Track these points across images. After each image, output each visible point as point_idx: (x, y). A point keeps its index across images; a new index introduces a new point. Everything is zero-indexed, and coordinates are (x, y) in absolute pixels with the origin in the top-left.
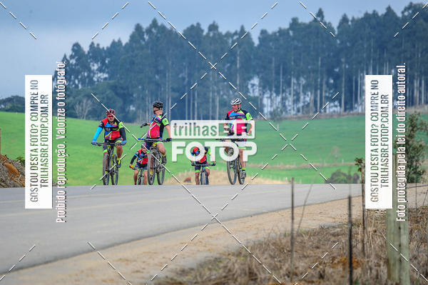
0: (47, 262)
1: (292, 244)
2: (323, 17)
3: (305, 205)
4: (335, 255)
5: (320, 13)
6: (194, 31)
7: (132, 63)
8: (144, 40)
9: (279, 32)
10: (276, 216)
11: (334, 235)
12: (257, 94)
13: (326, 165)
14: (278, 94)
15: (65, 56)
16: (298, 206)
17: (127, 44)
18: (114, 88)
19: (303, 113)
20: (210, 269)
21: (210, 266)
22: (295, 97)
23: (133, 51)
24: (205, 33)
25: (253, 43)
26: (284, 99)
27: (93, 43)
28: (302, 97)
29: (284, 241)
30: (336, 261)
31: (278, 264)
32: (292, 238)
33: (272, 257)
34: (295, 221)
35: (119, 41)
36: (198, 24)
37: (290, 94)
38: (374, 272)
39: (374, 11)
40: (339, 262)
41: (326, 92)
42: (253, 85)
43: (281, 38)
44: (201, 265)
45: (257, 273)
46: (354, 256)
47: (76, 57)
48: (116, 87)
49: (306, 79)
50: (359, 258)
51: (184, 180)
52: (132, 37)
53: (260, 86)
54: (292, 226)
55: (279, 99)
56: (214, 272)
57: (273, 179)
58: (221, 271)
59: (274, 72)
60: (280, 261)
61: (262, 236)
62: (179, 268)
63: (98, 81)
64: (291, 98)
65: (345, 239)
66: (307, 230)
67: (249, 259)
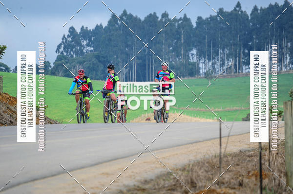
0: (53, 176)
1: (220, 162)
2: (240, 8)
3: (229, 136)
4: (250, 170)
5: (239, 5)
6: (152, 18)
7: (110, 40)
8: (118, 24)
9: (210, 18)
10: (209, 143)
11: (249, 156)
12: (195, 61)
13: (243, 108)
14: (209, 60)
15: (64, 36)
16: (224, 137)
17: (106, 27)
18: (97, 57)
19: (227, 73)
20: (164, 180)
21: (164, 178)
22: (221, 63)
23: (110, 32)
24: (159, 19)
25: (193, 26)
26: (213, 64)
27: (83, 27)
28: (226, 62)
29: (215, 161)
30: (250, 174)
31: (211, 176)
32: (220, 158)
33: (207, 172)
34: (222, 147)
35: (101, 25)
36: (155, 13)
37: (218, 60)
38: (277, 182)
39: (276, 3)
40: (252, 175)
41: (243, 58)
42: (193, 54)
43: (212, 22)
44: (158, 177)
45: (197, 182)
46: (263, 171)
47: (72, 37)
48: (99, 56)
49: (229, 50)
50: (267, 172)
51: (146, 119)
52: (110, 22)
53: (197, 55)
54: (220, 151)
55: (210, 64)
56: (167, 182)
57: (206, 118)
58: (172, 181)
59: (207, 45)
60: (212, 174)
61: (200, 157)
62: (143, 179)
63: (86, 52)
64: (219, 63)
65: (256, 159)
66: (231, 153)
67: (190, 173)
